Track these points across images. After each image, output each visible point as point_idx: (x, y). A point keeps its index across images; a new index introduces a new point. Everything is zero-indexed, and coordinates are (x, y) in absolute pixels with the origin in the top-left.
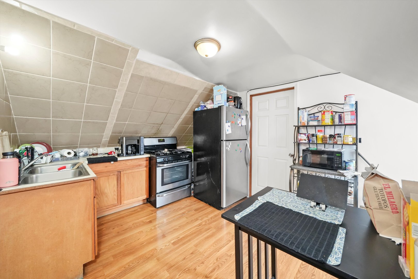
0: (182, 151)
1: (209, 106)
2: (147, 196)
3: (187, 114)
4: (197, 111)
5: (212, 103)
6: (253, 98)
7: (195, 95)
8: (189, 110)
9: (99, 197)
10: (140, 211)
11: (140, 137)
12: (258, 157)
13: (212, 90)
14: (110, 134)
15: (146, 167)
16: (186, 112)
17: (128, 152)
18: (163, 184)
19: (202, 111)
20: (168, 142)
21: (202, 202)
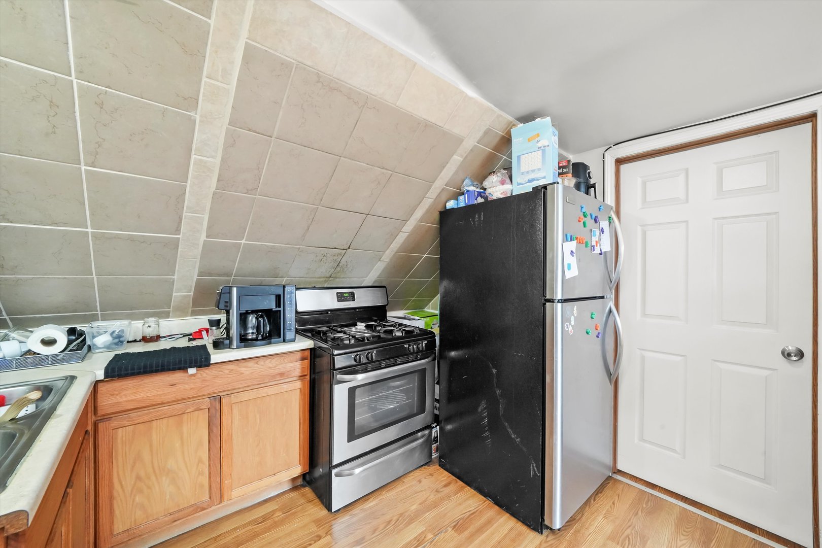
0: (407, 329)
1: (497, 188)
2: (304, 467)
3: (421, 220)
4: (453, 209)
5: (508, 180)
6: (624, 168)
7: (453, 155)
8: (430, 206)
9: (149, 487)
10: (282, 522)
11: (284, 287)
12: (643, 350)
13: (506, 141)
14: (196, 277)
15: (302, 380)
16: (419, 213)
17: (247, 334)
18: (353, 435)
19: (470, 210)
20: (364, 299)
21: (469, 491)
